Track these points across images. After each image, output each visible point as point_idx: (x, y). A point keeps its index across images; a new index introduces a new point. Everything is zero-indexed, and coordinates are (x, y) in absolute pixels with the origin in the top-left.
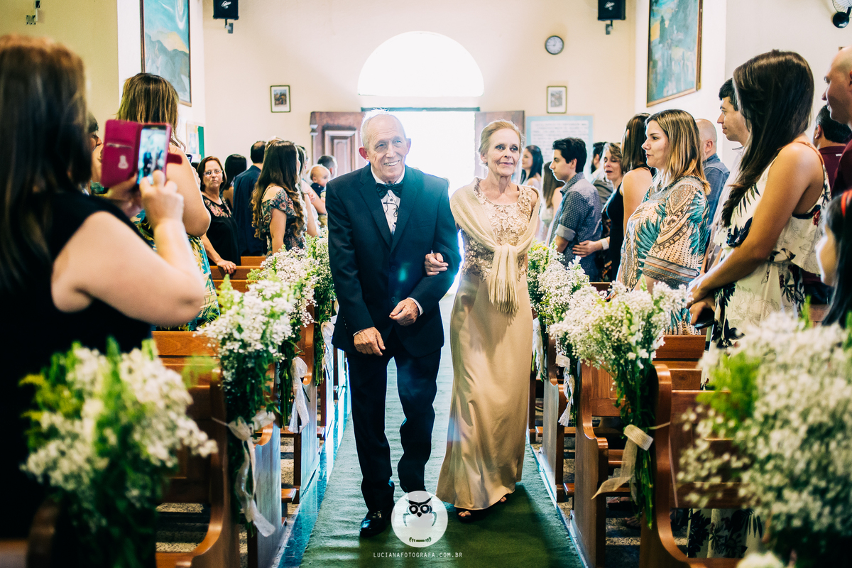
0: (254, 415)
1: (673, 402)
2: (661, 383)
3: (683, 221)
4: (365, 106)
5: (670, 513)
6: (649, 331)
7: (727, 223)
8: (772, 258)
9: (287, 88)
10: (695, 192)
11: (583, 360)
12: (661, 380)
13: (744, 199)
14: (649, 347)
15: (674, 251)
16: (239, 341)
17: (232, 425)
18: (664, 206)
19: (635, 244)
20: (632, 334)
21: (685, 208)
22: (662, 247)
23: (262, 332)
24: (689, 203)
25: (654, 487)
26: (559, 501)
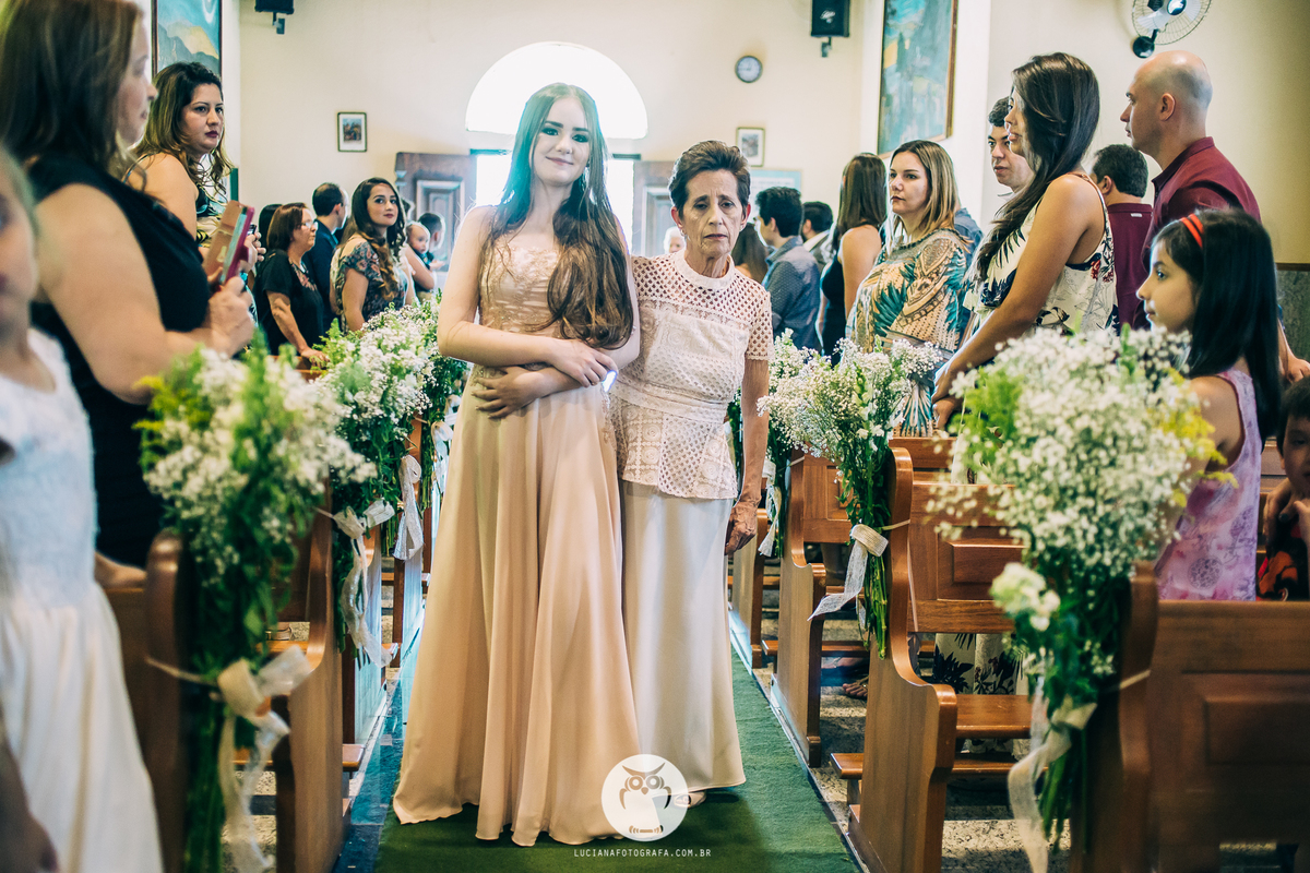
0: (366, 508)
1: (914, 496)
2: (899, 470)
3: (938, 286)
4: (475, 147)
5: (908, 639)
6: (886, 403)
7: (984, 276)
8: (1040, 321)
9: (363, 116)
10: (954, 249)
11: (799, 446)
12: (900, 466)
13: (1005, 246)
14: (885, 424)
15: (925, 326)
16: (353, 404)
17: (339, 518)
18: (913, 267)
19: (871, 317)
20: (864, 405)
21: (942, 269)
22: (910, 320)
23: (382, 392)
24: (946, 262)
25: (888, 603)
26: (755, 666)
